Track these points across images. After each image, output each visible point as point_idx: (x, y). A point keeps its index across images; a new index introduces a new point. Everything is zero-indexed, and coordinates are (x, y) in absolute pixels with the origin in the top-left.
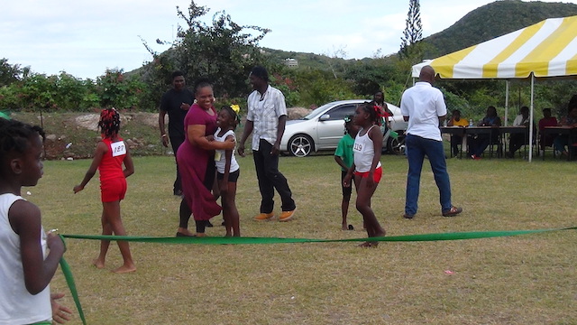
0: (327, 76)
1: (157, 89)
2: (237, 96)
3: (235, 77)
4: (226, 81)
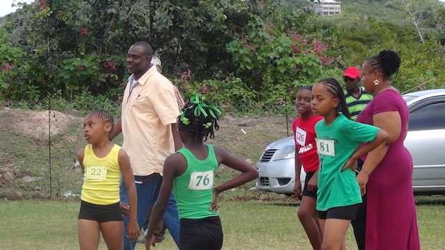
0: (402, 35)
1: (42, 60)
2: (210, 76)
3: (208, 37)
4: (188, 44)
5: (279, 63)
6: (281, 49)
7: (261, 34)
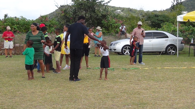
5: (112, 25)
6: (113, 22)
7: (109, 19)
